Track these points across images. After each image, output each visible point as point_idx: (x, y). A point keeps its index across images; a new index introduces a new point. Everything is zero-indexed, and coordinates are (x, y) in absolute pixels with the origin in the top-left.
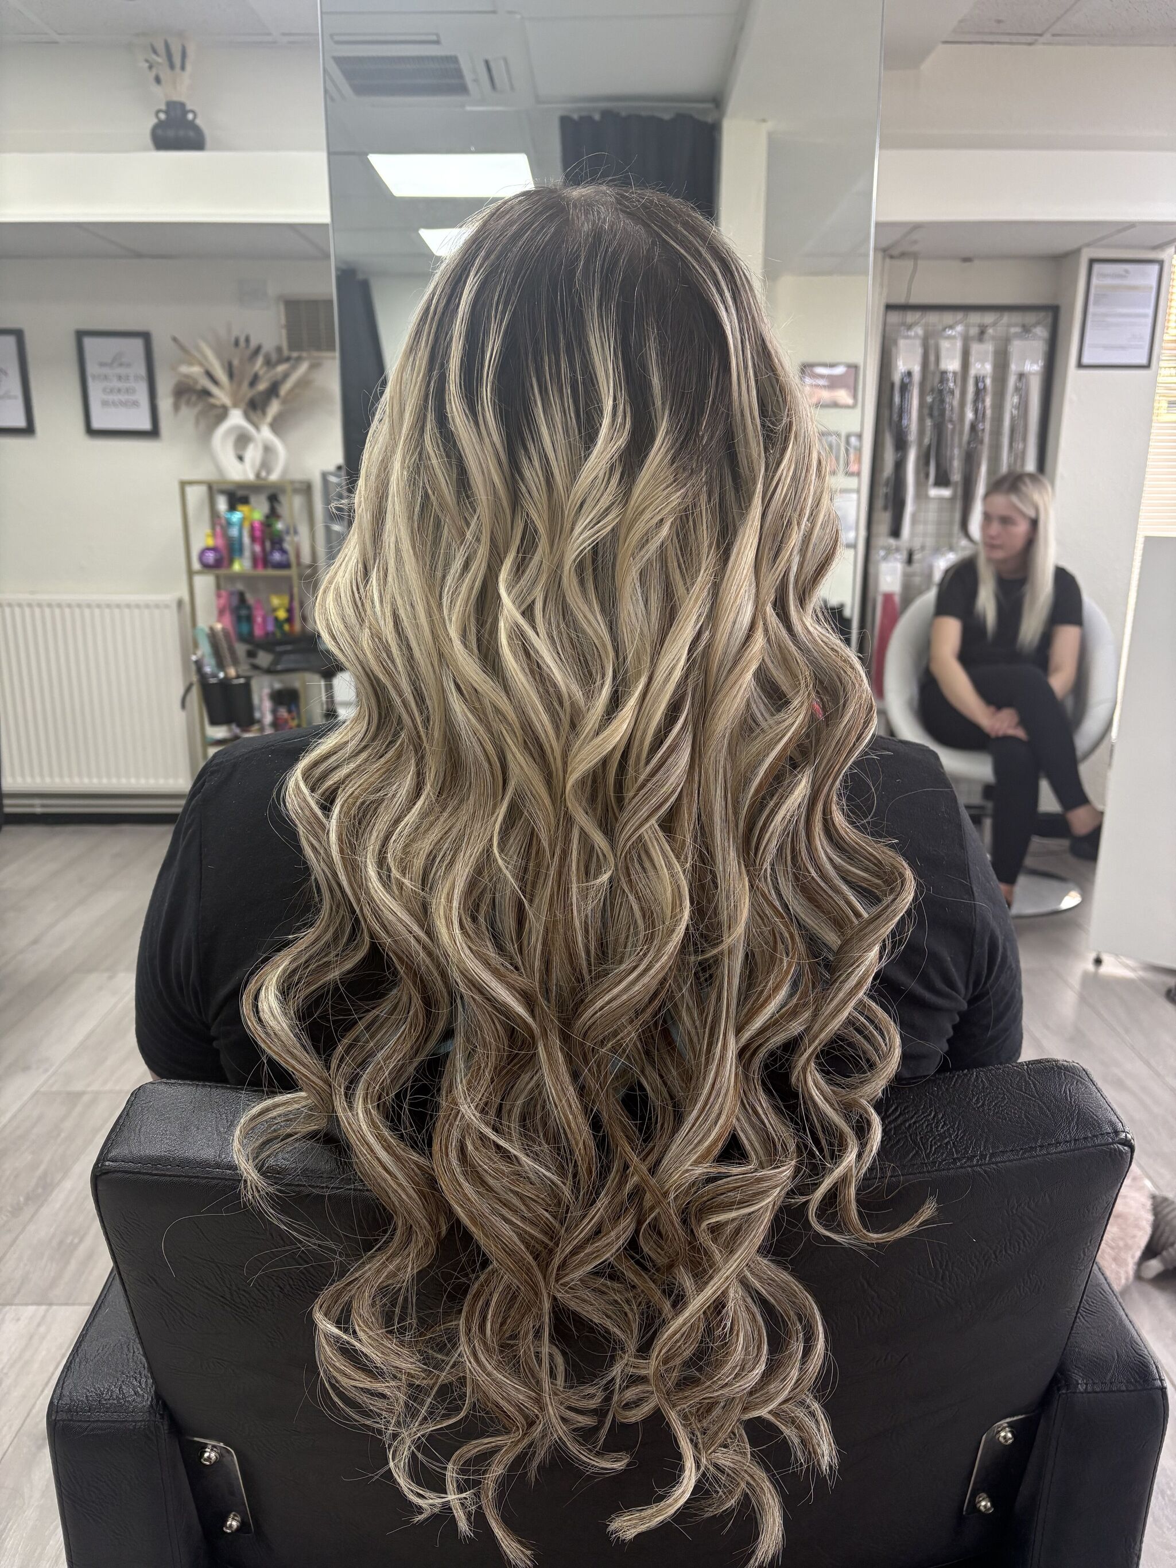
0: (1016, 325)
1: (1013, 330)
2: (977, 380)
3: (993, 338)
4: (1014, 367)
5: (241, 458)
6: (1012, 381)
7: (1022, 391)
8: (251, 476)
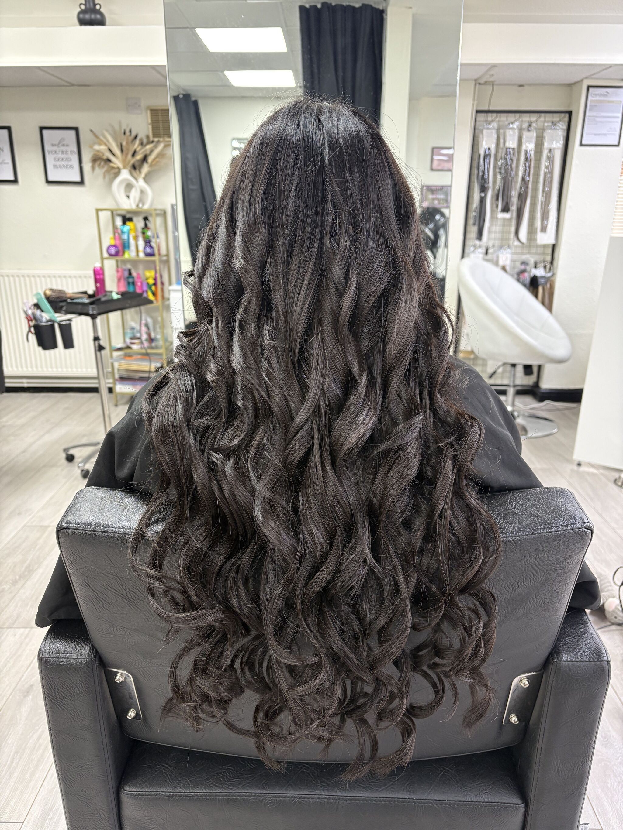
0: (548, 122)
1: (546, 124)
2: (526, 152)
3: (536, 129)
4: (546, 145)
5: (128, 197)
6: (545, 153)
7: (550, 159)
8: (134, 207)
